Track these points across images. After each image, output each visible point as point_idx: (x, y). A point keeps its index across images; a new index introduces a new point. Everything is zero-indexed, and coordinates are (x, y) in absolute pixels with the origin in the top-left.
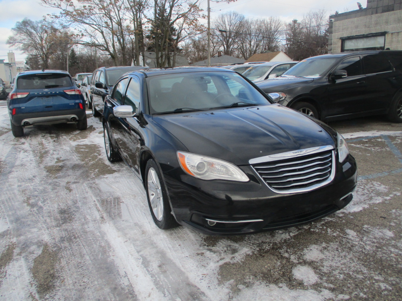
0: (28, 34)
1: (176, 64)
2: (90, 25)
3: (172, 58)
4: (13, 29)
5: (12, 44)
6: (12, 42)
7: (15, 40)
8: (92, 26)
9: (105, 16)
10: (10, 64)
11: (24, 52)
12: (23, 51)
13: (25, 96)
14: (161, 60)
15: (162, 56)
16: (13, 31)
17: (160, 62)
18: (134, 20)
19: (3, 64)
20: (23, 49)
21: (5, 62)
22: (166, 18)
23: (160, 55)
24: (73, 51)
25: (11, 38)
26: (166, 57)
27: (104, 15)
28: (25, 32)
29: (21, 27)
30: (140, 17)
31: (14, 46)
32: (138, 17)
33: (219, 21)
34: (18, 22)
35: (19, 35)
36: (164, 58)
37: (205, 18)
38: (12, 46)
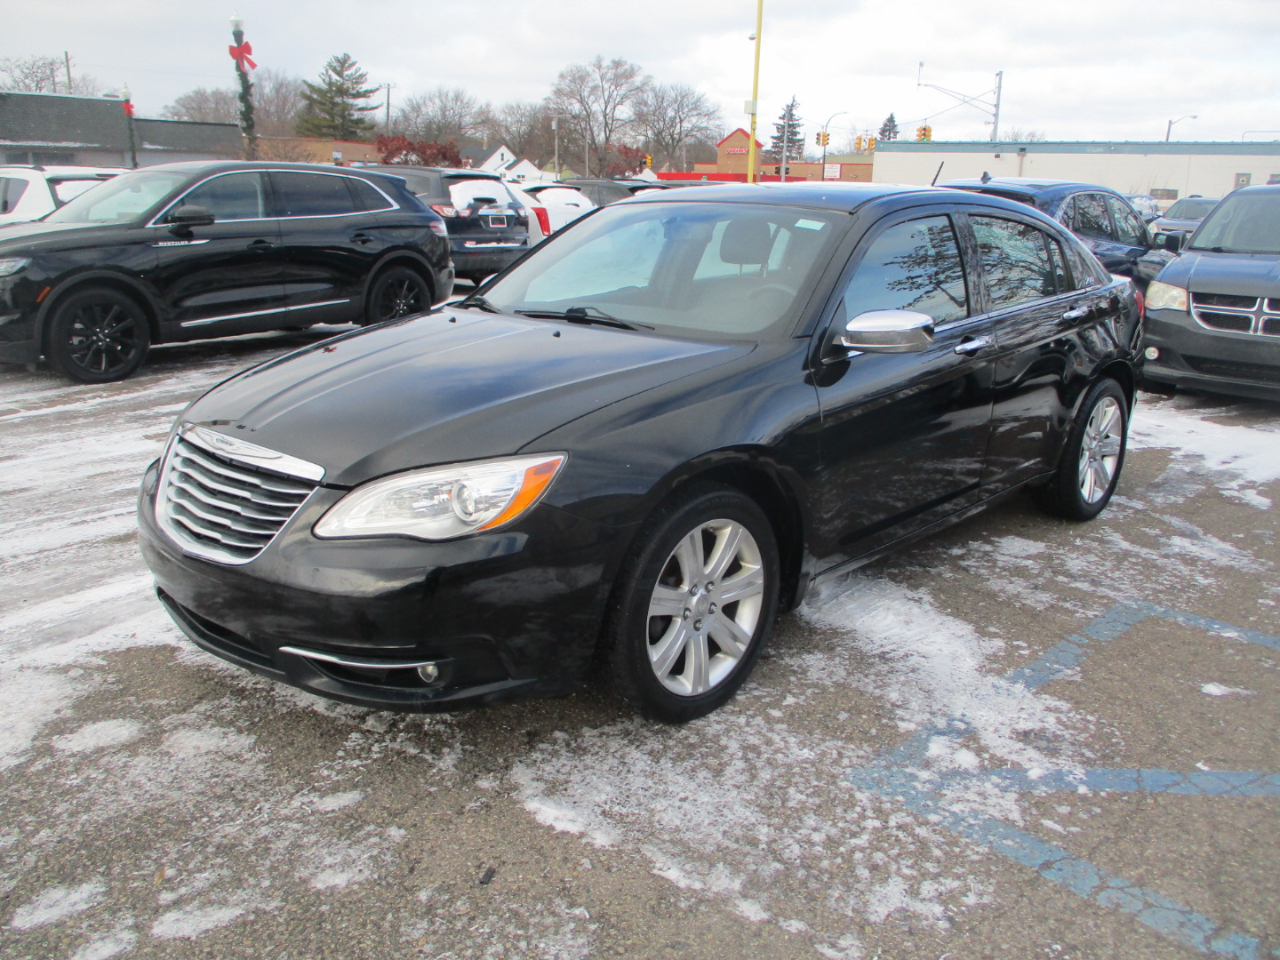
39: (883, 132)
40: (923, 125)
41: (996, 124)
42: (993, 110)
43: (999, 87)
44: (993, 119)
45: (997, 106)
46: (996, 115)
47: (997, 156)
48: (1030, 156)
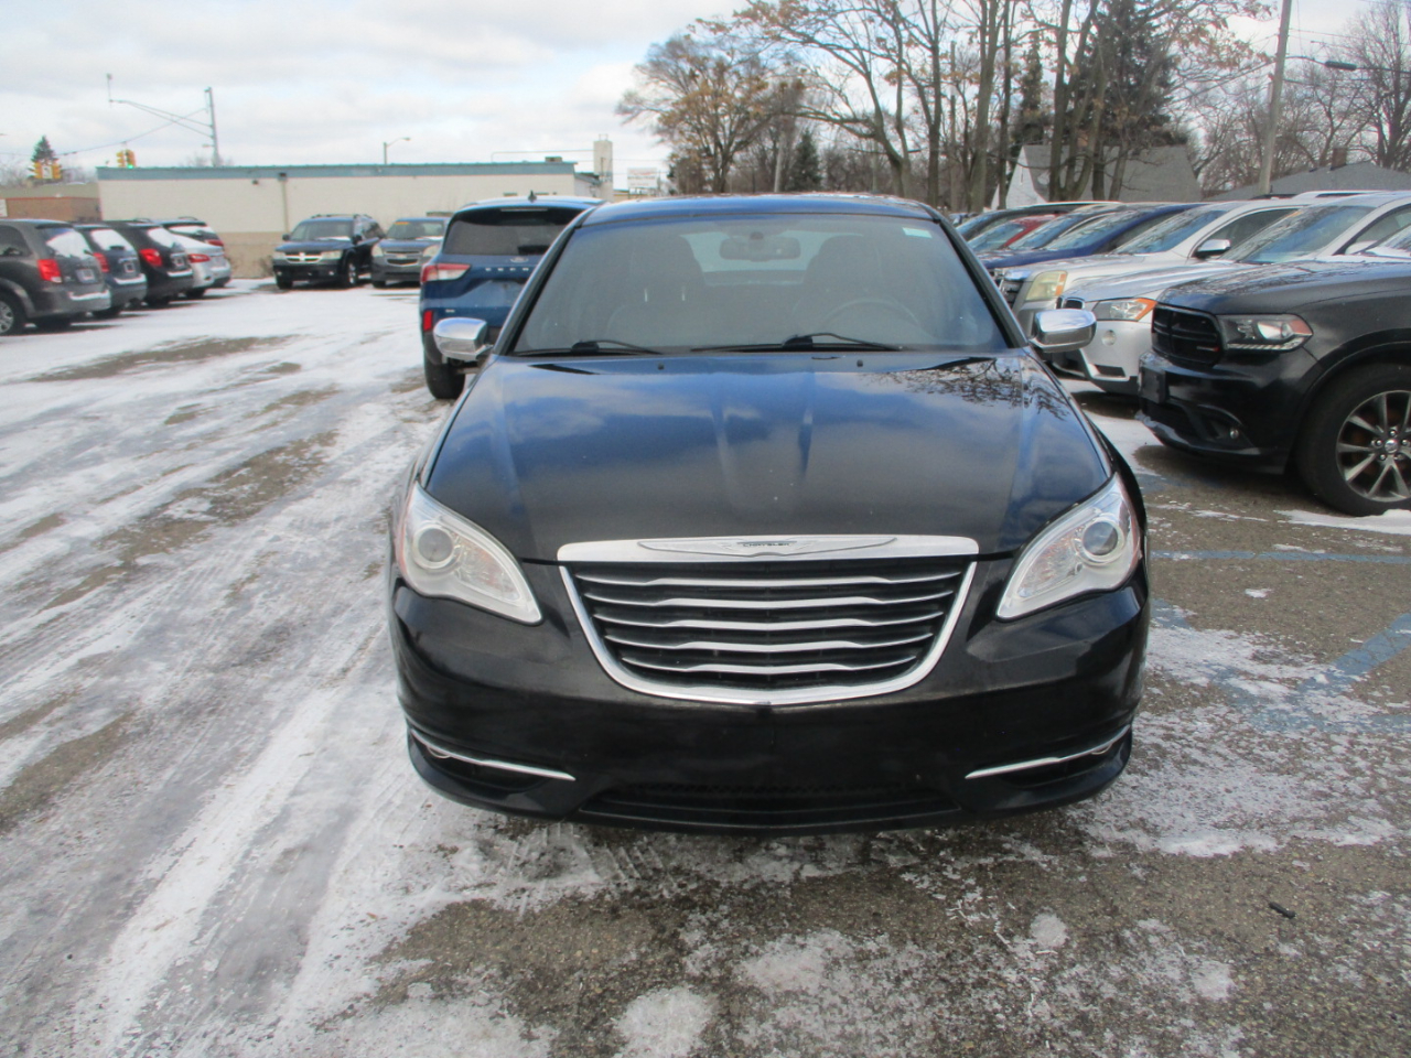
0: (679, 83)
1: (1124, 192)
2: (831, 50)
3: (1110, 169)
4: (637, 67)
5: (629, 116)
6: (630, 107)
7: (640, 102)
8: (838, 52)
9: (879, 19)
10: (597, 177)
11: (662, 141)
12: (658, 138)
13: (456, 274)
14: (1070, 175)
15: (1071, 162)
16: (638, 72)
17: (1063, 184)
18: (982, 28)
19: (570, 178)
20: (660, 132)
21: (578, 169)
22: (1137, 19)
23: (1064, 157)
24: (807, 138)
25: (630, 97)
26: (1086, 164)
27: (873, 14)
28: (671, 77)
29: (663, 59)
30: (1005, 16)
31: (634, 122)
32: (997, 20)
33: (1372, 28)
34: (654, 45)
35: (652, 86)
36: (1078, 168)
37: (1254, 13)
38: (631, 119)
39: (36, 159)
40: (124, 149)
41: (215, 146)
42: (210, 131)
43: (212, 106)
44: (211, 142)
45: (213, 127)
46: (214, 137)
47: (255, 183)
48: (292, 182)
